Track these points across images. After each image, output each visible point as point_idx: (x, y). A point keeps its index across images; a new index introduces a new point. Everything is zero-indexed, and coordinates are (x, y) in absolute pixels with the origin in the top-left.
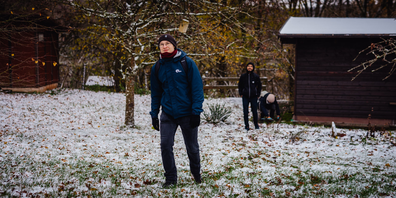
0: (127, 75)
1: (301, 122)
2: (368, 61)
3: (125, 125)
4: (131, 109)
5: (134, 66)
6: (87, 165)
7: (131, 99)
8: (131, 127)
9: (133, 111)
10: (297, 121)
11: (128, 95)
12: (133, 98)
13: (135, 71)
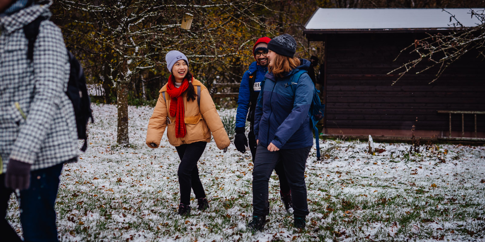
0: (119, 83)
1: (332, 136)
2: (411, 61)
3: (118, 144)
4: (125, 124)
5: (127, 71)
6: (69, 195)
7: (123, 112)
8: (124, 146)
9: (127, 127)
10: (327, 135)
11: (120, 106)
12: (127, 111)
13: (128, 77)
